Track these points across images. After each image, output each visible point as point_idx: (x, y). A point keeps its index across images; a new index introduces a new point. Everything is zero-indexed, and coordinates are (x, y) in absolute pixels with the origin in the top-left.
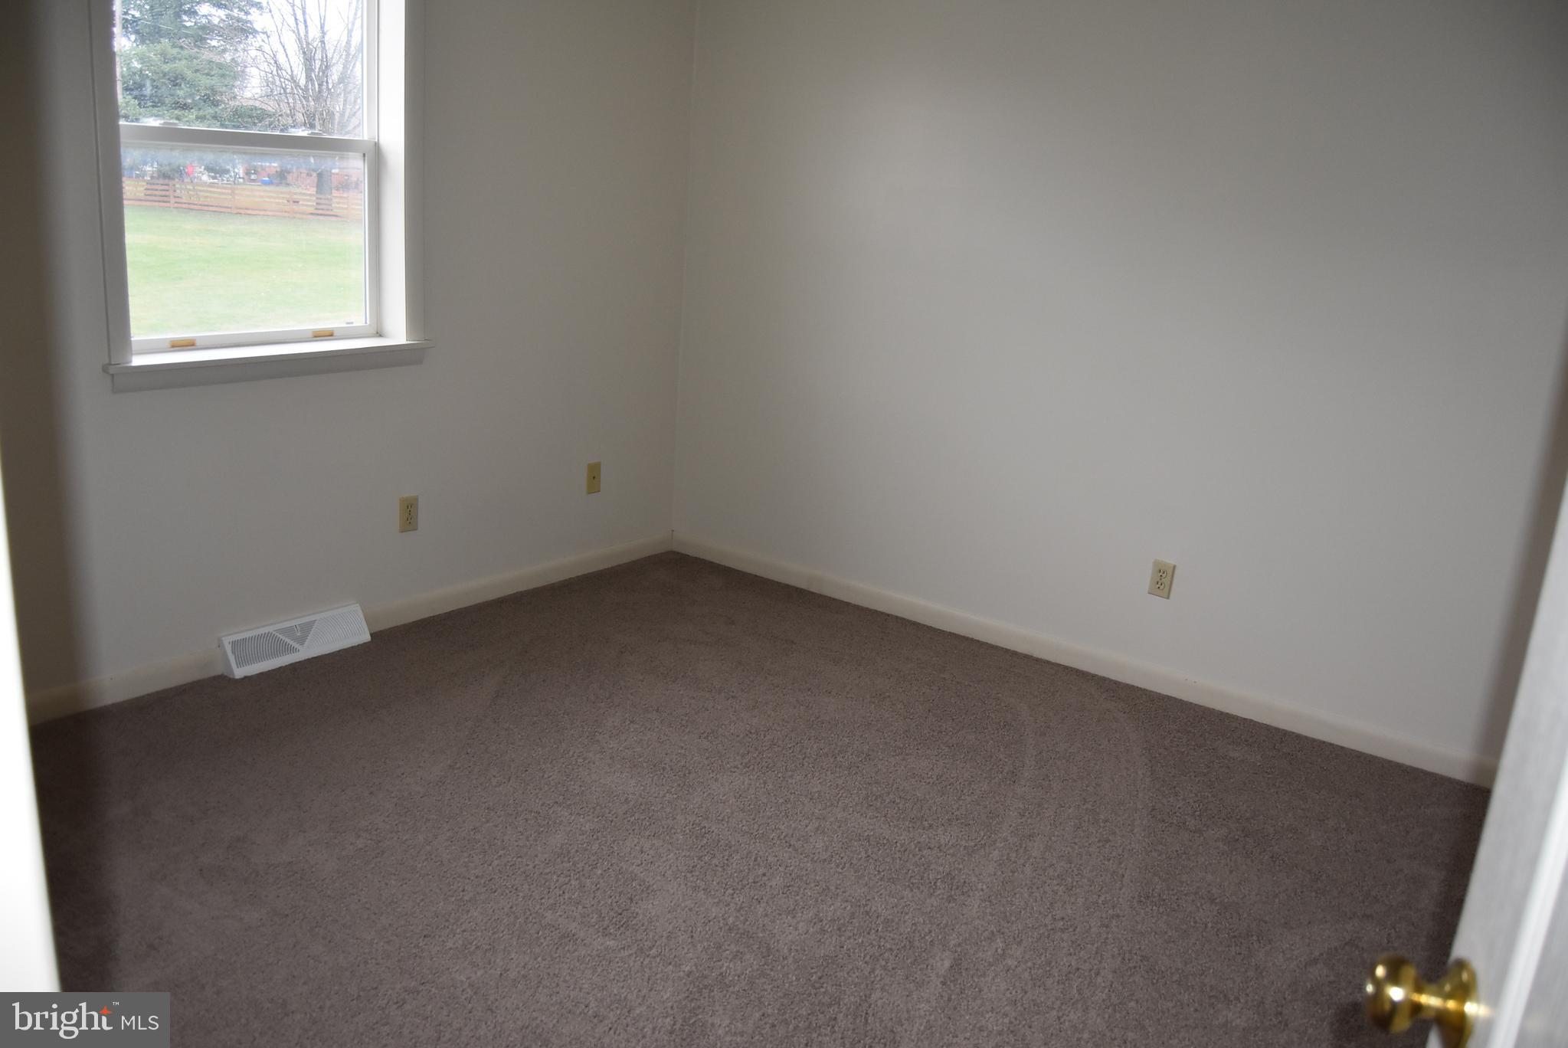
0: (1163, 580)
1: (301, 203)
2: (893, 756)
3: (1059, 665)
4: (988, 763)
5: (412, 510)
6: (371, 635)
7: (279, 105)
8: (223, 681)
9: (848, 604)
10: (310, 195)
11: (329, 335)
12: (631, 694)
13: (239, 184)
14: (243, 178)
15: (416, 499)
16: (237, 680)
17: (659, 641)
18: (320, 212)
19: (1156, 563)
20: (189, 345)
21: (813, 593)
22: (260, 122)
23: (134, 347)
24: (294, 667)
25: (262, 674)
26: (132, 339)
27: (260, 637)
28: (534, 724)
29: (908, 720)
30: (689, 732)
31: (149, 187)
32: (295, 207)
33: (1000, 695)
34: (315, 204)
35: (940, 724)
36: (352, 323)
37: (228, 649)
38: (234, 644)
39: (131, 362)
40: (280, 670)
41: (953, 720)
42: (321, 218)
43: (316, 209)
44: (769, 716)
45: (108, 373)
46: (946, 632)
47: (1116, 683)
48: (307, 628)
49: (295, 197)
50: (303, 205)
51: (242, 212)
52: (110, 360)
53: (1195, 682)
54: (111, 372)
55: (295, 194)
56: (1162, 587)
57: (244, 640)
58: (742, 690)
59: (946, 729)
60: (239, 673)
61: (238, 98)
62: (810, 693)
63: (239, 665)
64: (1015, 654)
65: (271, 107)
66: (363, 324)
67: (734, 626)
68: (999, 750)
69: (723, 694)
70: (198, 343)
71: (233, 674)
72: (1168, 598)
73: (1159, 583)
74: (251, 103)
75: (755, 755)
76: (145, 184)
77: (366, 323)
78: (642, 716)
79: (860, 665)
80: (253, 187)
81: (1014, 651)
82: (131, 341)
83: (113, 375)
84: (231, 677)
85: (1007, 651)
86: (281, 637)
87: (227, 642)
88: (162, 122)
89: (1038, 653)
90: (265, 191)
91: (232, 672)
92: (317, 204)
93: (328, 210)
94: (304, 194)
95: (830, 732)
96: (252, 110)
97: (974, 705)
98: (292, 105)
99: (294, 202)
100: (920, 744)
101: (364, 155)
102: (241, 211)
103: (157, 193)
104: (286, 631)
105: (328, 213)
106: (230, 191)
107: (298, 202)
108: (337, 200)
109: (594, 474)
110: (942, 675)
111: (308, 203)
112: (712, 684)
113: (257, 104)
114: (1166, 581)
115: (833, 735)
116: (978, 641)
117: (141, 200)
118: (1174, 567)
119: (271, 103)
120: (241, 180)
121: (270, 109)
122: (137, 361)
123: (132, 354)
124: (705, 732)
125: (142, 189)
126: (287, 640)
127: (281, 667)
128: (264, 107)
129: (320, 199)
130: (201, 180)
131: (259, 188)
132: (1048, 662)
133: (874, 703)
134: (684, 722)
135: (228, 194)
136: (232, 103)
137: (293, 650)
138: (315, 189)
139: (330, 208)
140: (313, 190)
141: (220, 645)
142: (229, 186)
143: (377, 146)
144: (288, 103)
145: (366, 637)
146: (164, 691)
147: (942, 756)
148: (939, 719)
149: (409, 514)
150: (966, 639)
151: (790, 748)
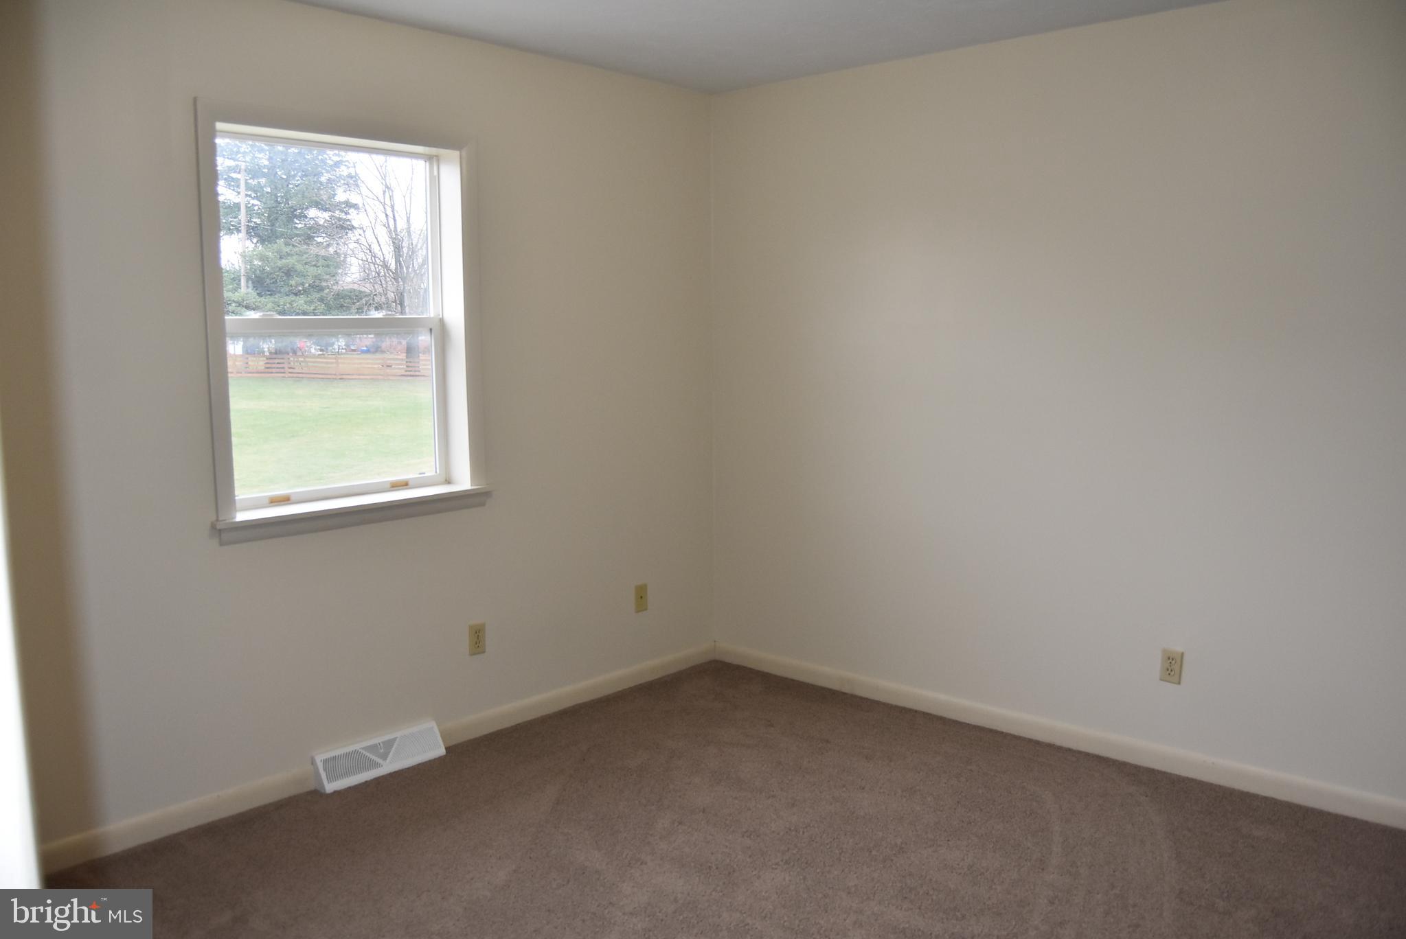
0: (1173, 667)
1: (393, 367)
2: (925, 848)
3: (1080, 752)
4: (1017, 851)
5: (480, 635)
6: (446, 749)
7: (374, 287)
8: (316, 795)
9: (878, 703)
10: (402, 360)
11: (404, 485)
12: (680, 797)
13: (342, 354)
14: (345, 349)
15: (483, 626)
16: (329, 794)
17: (704, 746)
18: (407, 373)
19: (1164, 651)
20: (285, 500)
21: (844, 694)
22: (358, 301)
23: (238, 505)
24: (378, 781)
25: (350, 788)
26: (236, 498)
27: (346, 755)
28: (590, 828)
29: (939, 813)
30: (733, 831)
31: (267, 361)
32: (388, 371)
33: (1025, 784)
34: (405, 367)
35: (969, 814)
36: (424, 473)
37: (320, 766)
38: (325, 762)
39: (235, 517)
40: (366, 784)
41: (981, 810)
42: (409, 378)
43: (406, 371)
44: (807, 813)
45: (216, 529)
46: (971, 725)
47: (1137, 767)
48: (389, 744)
49: (389, 362)
50: (395, 369)
51: (342, 378)
52: (218, 517)
53: (1213, 763)
54: (218, 527)
55: (389, 359)
56: (1172, 673)
57: (334, 758)
58: (782, 789)
59: (975, 819)
60: (330, 787)
61: (340, 283)
62: (844, 789)
63: (330, 780)
64: (1037, 743)
65: (367, 288)
66: (434, 473)
67: (772, 729)
68: (1026, 839)
69: (764, 794)
70: (293, 498)
71: (324, 789)
72: (1179, 683)
73: (1170, 670)
74: (351, 286)
75: (794, 852)
76: (265, 359)
77: (436, 472)
78: (689, 818)
79: (891, 761)
80: (354, 356)
81: (1037, 741)
82: (235, 500)
83: (220, 530)
84: (323, 791)
85: (1030, 741)
86: (368, 754)
87: (319, 759)
88: (261, 314)
89: (1059, 742)
90: (363, 359)
91: (323, 787)
92: (407, 366)
93: (415, 371)
94: (397, 359)
95: (864, 827)
96: (351, 292)
97: (1001, 795)
98: (384, 286)
99: (388, 366)
100: (951, 835)
101: (431, 330)
102: (344, 377)
103: (274, 366)
104: (372, 749)
105: (417, 373)
106: (334, 361)
107: (391, 366)
108: (424, 363)
109: (641, 595)
110: (969, 767)
111: (400, 368)
112: (754, 784)
113: (356, 287)
114: (1176, 667)
115: (867, 830)
116: (1002, 733)
117: (261, 373)
118: (1182, 654)
119: (367, 285)
120: (344, 351)
121: (366, 290)
122: (241, 517)
123: (236, 511)
124: (747, 831)
125: (262, 363)
126: (373, 757)
127: (366, 782)
128: (363, 289)
129: (410, 362)
130: (311, 352)
131: (360, 356)
132: (1070, 750)
133: (905, 797)
134: (728, 822)
135: (332, 363)
136: (335, 287)
137: (377, 765)
138: (405, 354)
139: (417, 369)
140: (403, 356)
141: (313, 762)
142: (334, 356)
143: (442, 322)
144: (381, 285)
145: (441, 751)
146: (265, 806)
147: (972, 847)
148: (968, 810)
149: (478, 637)
150: (991, 731)
151: (827, 844)
